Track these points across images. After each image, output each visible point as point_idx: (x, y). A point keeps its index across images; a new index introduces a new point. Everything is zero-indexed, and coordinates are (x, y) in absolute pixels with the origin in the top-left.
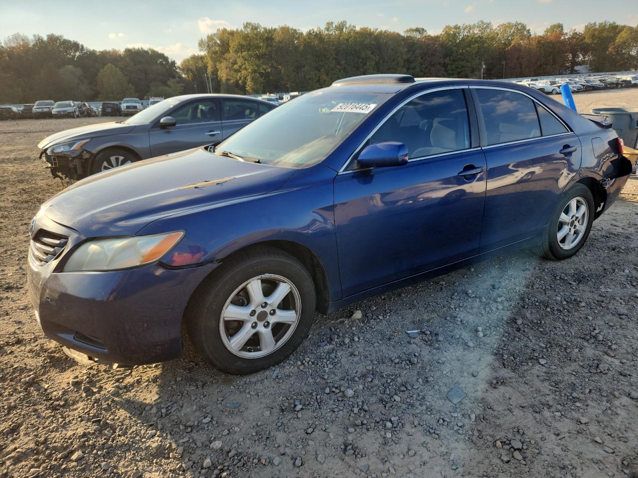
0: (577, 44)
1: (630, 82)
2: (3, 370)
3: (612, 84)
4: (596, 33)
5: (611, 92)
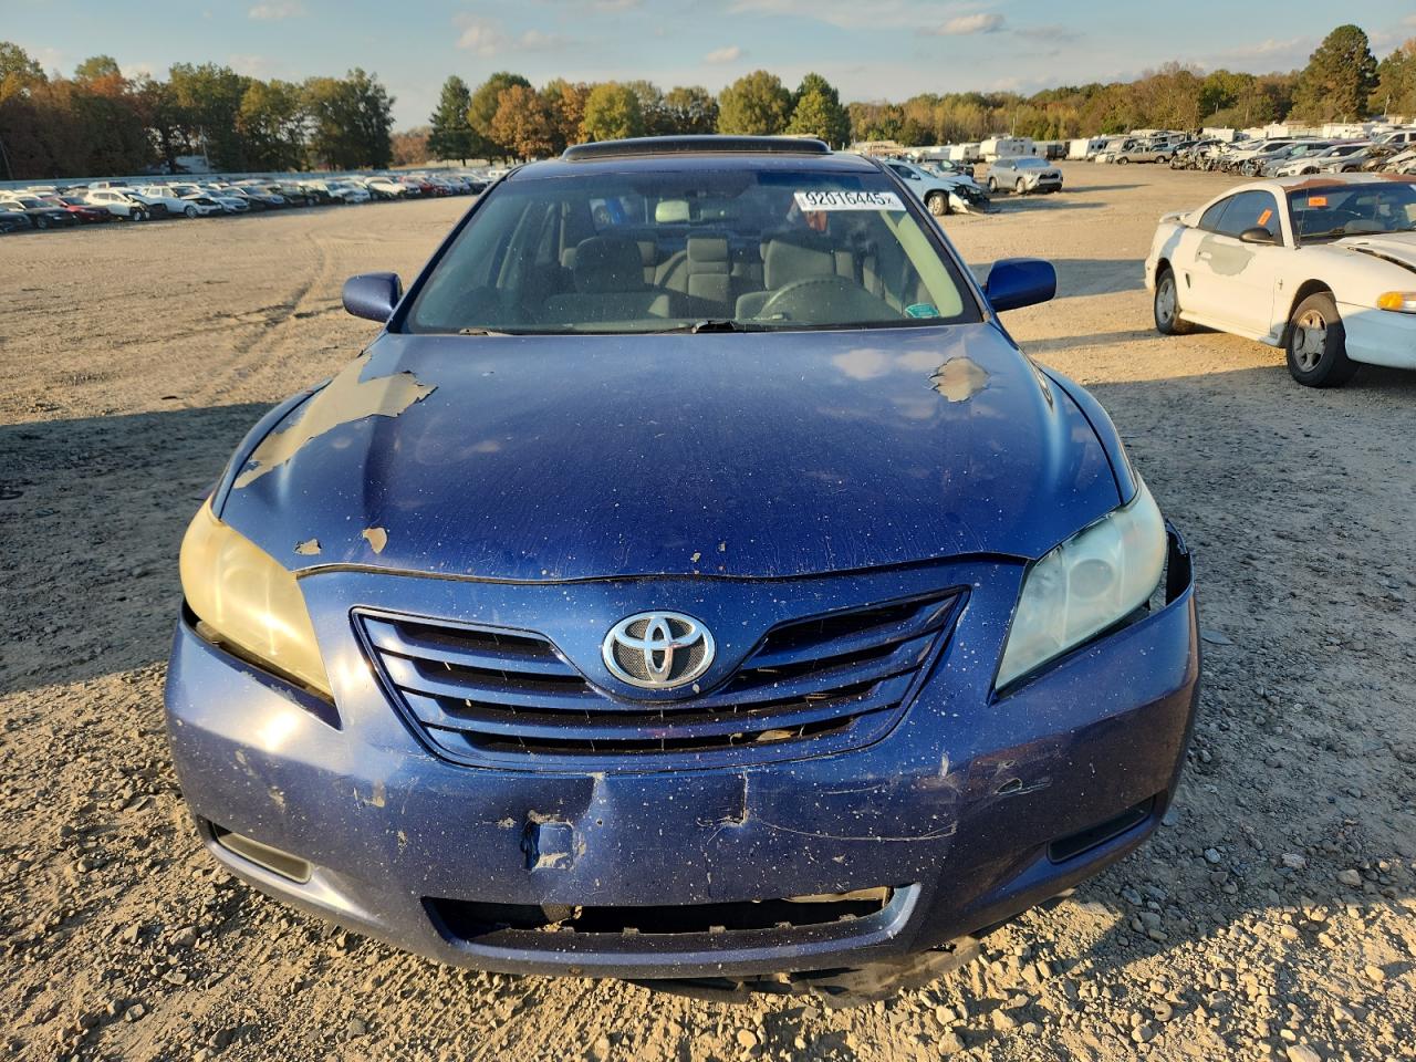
0: (159, 107)
1: (326, 194)
2: (10, 853)
3: (296, 196)
4: (198, 86)
5: (306, 213)
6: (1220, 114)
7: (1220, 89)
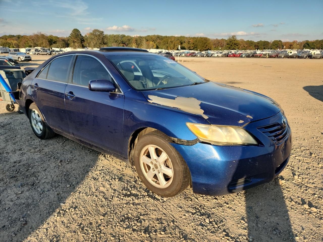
6: (54, 45)
7: (52, 39)
